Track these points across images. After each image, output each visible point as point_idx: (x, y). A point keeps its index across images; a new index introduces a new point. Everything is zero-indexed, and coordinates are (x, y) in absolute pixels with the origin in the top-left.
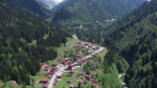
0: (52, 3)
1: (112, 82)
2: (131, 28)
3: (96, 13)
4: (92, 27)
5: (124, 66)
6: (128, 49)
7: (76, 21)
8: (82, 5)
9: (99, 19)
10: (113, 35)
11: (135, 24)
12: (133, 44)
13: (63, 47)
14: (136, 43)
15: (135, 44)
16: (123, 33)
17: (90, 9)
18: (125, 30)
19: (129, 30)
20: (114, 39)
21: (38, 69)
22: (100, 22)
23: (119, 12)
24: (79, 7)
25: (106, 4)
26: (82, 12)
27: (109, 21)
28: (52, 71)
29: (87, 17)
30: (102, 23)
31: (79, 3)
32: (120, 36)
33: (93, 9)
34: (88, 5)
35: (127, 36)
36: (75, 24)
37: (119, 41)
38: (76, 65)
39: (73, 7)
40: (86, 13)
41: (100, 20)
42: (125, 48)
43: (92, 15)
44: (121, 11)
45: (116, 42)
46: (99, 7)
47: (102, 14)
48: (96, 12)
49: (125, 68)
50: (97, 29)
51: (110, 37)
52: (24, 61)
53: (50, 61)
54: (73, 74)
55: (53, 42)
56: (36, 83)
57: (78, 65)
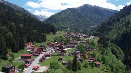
0: (43, 18)
1: (113, 62)
2: (118, 23)
3: (81, 21)
4: (78, 30)
5: (119, 52)
6: (119, 38)
7: (64, 25)
8: (69, 14)
9: (83, 25)
10: (101, 29)
11: (121, 19)
12: (125, 32)
13: (52, 35)
14: (128, 30)
15: (126, 31)
16: (111, 27)
17: (75, 17)
18: (112, 25)
19: (116, 24)
20: (103, 32)
22: (84, 27)
23: (100, 21)
24: (66, 16)
25: (88, 15)
26: (69, 19)
27: (93, 27)
28: (40, 50)
29: (73, 23)
30: (87, 28)
31: (66, 13)
32: (108, 29)
33: (78, 17)
34: (73, 15)
35: (115, 29)
36: (63, 27)
37: (107, 34)
38: (68, 47)
39: (61, 16)
40: (72, 21)
41: (85, 25)
42: (116, 38)
43: (77, 22)
44: (102, 20)
45: (105, 35)
46: (83, 16)
47: (86, 22)
48: (81, 19)
49: (120, 55)
50: (83, 32)
51: (98, 31)
52: (4, 36)
53: (37, 43)
54: (65, 53)
55: (41, 28)
56: (16, 59)
57: (70, 47)
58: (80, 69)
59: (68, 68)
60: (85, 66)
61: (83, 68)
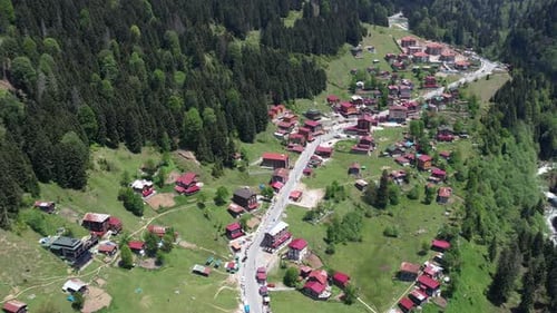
1: (504, 184)
13: (348, 58)
20: (548, 32)
21: (261, 122)
28: (306, 134)
38: (387, 119)
52: (218, 97)
53: (300, 100)
54: (371, 148)
55: (313, 37)
56: (252, 164)
57: (392, 120)
58: (394, 203)
59: (366, 200)
60: (411, 197)
61: (403, 201)
